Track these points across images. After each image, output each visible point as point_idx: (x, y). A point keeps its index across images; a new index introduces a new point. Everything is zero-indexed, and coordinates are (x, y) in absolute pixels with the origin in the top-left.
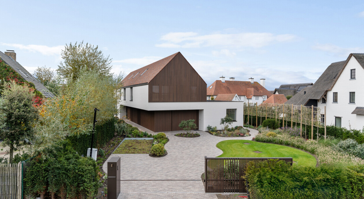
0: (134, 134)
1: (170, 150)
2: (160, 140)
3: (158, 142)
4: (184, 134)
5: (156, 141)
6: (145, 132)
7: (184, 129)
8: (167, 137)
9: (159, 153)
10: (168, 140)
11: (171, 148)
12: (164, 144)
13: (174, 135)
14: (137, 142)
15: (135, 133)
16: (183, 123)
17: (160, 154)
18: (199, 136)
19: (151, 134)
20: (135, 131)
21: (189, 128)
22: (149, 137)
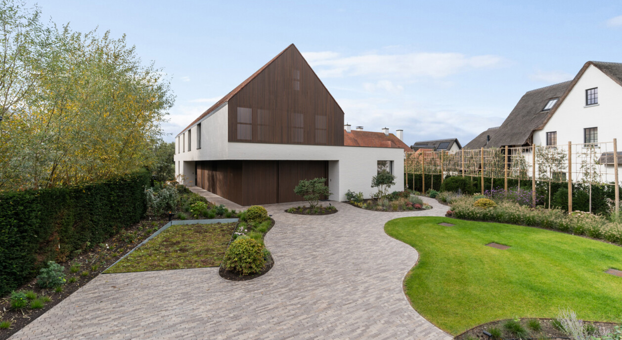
0: (194, 210)
1: (279, 249)
2: (253, 224)
3: (249, 229)
4: (305, 208)
5: (242, 228)
6: (221, 207)
7: (305, 197)
8: (270, 216)
9: (248, 265)
10: (272, 223)
11: (281, 244)
12: (264, 232)
13: (283, 211)
14: (199, 230)
15: (197, 208)
16: (303, 184)
17: (251, 268)
18: (335, 211)
19: (234, 209)
20: (196, 204)
21: (317, 195)
22: (229, 217)
